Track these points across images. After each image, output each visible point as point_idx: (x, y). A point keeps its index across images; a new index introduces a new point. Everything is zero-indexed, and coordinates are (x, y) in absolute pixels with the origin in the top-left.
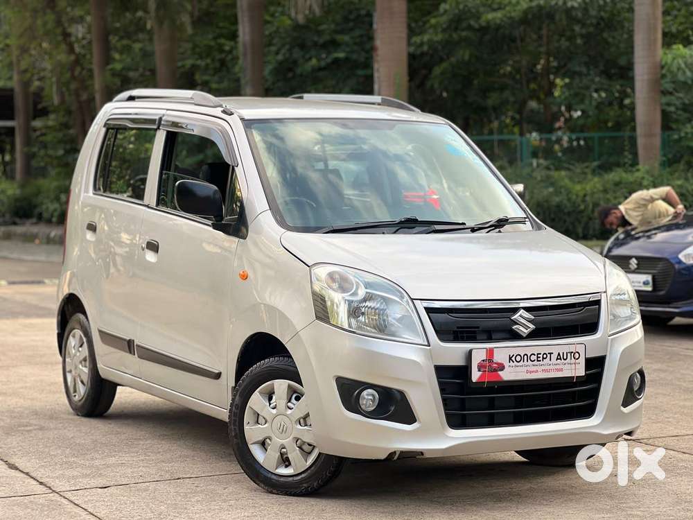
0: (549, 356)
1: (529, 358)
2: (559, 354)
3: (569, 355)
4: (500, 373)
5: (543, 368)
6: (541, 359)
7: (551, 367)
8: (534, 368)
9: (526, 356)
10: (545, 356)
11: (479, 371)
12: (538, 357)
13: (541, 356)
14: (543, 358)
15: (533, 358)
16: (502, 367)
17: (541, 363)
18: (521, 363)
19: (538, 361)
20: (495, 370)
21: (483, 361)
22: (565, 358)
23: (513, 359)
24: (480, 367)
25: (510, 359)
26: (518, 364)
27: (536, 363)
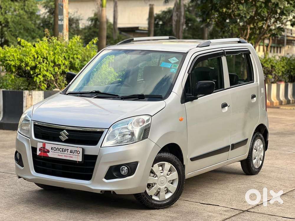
0: (67, 150)
1: (59, 150)
2: (71, 150)
3: (75, 151)
4: (48, 153)
5: (64, 155)
6: (64, 151)
7: (68, 155)
8: (61, 154)
9: (58, 149)
10: (65, 150)
11: (40, 151)
12: (63, 150)
13: (64, 150)
14: (65, 151)
15: (61, 150)
16: (48, 151)
17: (64, 153)
18: (56, 151)
19: (63, 151)
20: (46, 152)
21: (41, 147)
22: (74, 152)
23: (53, 149)
24: (40, 150)
25: (52, 149)
26: (55, 151)
27: (62, 152)
